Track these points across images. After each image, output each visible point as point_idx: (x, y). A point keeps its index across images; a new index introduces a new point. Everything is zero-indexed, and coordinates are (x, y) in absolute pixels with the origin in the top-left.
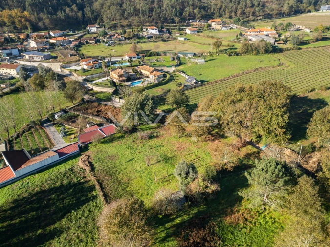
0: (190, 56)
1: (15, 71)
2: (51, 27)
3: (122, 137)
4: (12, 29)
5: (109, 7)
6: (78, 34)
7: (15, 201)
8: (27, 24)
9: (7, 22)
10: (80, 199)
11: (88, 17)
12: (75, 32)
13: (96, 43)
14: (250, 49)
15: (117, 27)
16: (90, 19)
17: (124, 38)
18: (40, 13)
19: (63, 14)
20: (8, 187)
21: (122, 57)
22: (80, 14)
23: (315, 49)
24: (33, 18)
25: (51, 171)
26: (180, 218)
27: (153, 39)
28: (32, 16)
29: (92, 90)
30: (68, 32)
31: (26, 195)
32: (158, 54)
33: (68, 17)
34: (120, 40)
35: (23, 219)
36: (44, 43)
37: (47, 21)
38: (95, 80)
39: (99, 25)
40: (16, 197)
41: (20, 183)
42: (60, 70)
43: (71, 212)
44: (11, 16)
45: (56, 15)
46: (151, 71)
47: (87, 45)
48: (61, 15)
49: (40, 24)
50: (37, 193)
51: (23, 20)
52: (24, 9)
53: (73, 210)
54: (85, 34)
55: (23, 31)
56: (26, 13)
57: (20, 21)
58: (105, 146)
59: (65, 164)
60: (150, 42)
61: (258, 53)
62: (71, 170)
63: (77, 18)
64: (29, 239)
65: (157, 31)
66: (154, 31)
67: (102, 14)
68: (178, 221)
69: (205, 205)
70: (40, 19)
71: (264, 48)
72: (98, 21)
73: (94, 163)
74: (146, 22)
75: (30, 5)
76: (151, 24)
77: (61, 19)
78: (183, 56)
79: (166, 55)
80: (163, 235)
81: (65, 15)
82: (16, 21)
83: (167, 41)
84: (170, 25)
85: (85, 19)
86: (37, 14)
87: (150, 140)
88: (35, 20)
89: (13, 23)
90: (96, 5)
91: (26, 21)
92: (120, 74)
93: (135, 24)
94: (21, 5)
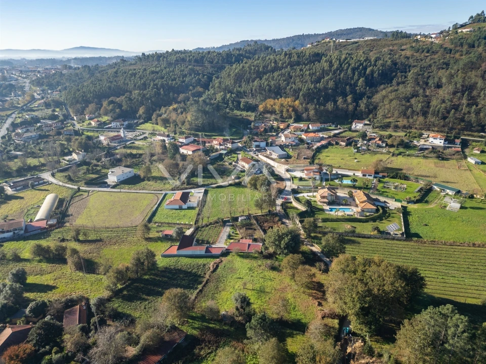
0: (450, 193)
1: (248, 166)
2: (314, 118)
3: (256, 258)
4: (278, 117)
5: (391, 100)
6: (340, 129)
7: (166, 268)
8: (293, 114)
9: (277, 110)
10: (190, 284)
11: (361, 110)
12: (337, 126)
13: (347, 145)
15: (390, 127)
16: (361, 112)
17: (384, 145)
18: (308, 104)
19: (332, 105)
20: (170, 258)
21: (354, 172)
22: (351, 107)
24: (300, 108)
25: (195, 260)
27: (425, 153)
28: (300, 106)
29: (291, 203)
30: (330, 126)
31: (172, 267)
33: (336, 109)
34: (378, 146)
35: (161, 279)
36: (293, 138)
37: (312, 113)
38: (303, 193)
39: (369, 121)
40: (168, 266)
41: (176, 258)
42: (284, 172)
44: (282, 105)
45: (325, 106)
46: (361, 201)
47: (337, 146)
48: (330, 106)
49: (304, 115)
50: (178, 269)
51: (291, 109)
52: (296, 99)
54: (346, 131)
55: (287, 120)
56: (297, 102)
57: (288, 111)
58: (238, 259)
59: (205, 259)
60: (418, 156)
62: (204, 265)
63: (347, 111)
64: (153, 290)
65: (443, 141)
66: (438, 141)
67: (378, 108)
70: (307, 110)
72: (371, 116)
73: (219, 268)
75: (303, 94)
76: (443, 129)
77: (327, 111)
78: (439, 190)
79: (418, 182)
81: (334, 107)
82: (285, 110)
83: (447, 159)
84: (476, 134)
85: (356, 112)
86: (306, 104)
87: (271, 271)
88: (302, 110)
89: (282, 112)
90: (377, 98)
91: (293, 111)
92: (322, 195)
93: (417, 126)
94: (296, 94)
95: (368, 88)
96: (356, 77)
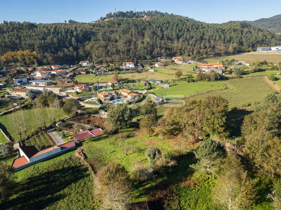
0: (158, 83)
1: (25, 94)
2: (52, 62)
3: (107, 137)
4: (23, 64)
5: (97, 48)
6: (73, 67)
7: (30, 178)
8: (35, 60)
9: (19, 59)
10: (77, 176)
11: (81, 55)
12: (70, 66)
13: (86, 74)
14: (203, 77)
15: (103, 62)
16: (82, 57)
17: (108, 70)
18: (44, 53)
19: (62, 53)
20: (24, 170)
21: (106, 84)
22: (75, 53)
23: (253, 78)
24: (39, 56)
25: (55, 159)
26: (150, 185)
27: (130, 71)
28: (39, 55)
29: (83, 106)
30: (65, 66)
31: (37, 175)
32: (134, 81)
33: (66, 55)
34: (105, 71)
35: (37, 189)
36: (47, 74)
37: (50, 58)
38: (86, 100)
39: (89, 61)
40: (30, 176)
41: (32, 167)
42: (59, 93)
43: (71, 184)
44: (23, 55)
45: (57, 54)
46: (128, 93)
47: (79, 75)
48: (61, 54)
49: (45, 61)
50: (46, 173)
51: (32, 57)
52: (33, 50)
53: (73, 183)
54: (78, 67)
55: (31, 65)
56: (34, 53)
57: (29, 58)
58: (94, 143)
59: (65, 155)
60: (128, 73)
61: (210, 80)
62: (70, 158)
63: (73, 56)
64: (42, 201)
65: (133, 65)
66: (131, 65)
67: (91, 53)
68: (148, 186)
69: (167, 176)
70: (45, 57)
71: (214, 77)
72: (88, 58)
73: (86, 154)
74: (125, 59)
75: (38, 47)
76: (129, 60)
77: (60, 57)
78: (153, 83)
79: (140, 82)
80: (137, 194)
81: (63, 54)
82: (27, 58)
83: (141, 72)
84: (143, 61)
85: (78, 57)
86: (43, 53)
87: (128, 139)
88: (41, 57)
89: (24, 60)
90: (88, 47)
91: (34, 58)
92: (105, 95)
93: (116, 60)
94: (31, 47)
95: (79, 43)
96: (69, 37)
